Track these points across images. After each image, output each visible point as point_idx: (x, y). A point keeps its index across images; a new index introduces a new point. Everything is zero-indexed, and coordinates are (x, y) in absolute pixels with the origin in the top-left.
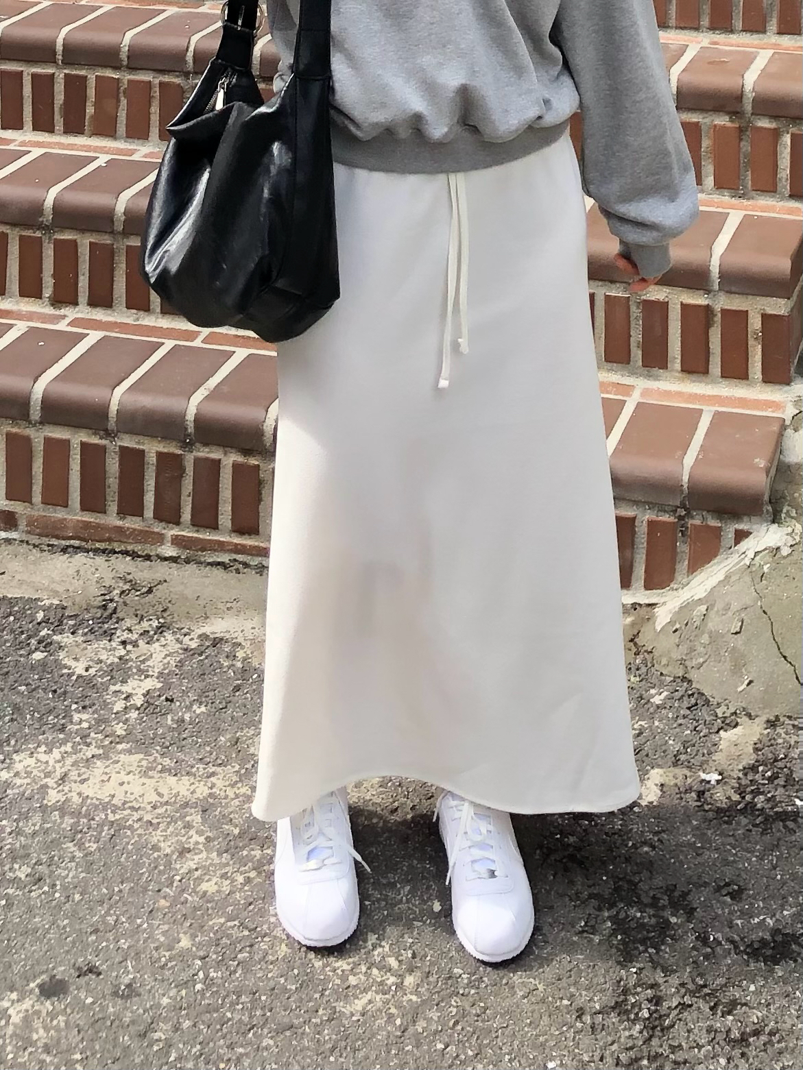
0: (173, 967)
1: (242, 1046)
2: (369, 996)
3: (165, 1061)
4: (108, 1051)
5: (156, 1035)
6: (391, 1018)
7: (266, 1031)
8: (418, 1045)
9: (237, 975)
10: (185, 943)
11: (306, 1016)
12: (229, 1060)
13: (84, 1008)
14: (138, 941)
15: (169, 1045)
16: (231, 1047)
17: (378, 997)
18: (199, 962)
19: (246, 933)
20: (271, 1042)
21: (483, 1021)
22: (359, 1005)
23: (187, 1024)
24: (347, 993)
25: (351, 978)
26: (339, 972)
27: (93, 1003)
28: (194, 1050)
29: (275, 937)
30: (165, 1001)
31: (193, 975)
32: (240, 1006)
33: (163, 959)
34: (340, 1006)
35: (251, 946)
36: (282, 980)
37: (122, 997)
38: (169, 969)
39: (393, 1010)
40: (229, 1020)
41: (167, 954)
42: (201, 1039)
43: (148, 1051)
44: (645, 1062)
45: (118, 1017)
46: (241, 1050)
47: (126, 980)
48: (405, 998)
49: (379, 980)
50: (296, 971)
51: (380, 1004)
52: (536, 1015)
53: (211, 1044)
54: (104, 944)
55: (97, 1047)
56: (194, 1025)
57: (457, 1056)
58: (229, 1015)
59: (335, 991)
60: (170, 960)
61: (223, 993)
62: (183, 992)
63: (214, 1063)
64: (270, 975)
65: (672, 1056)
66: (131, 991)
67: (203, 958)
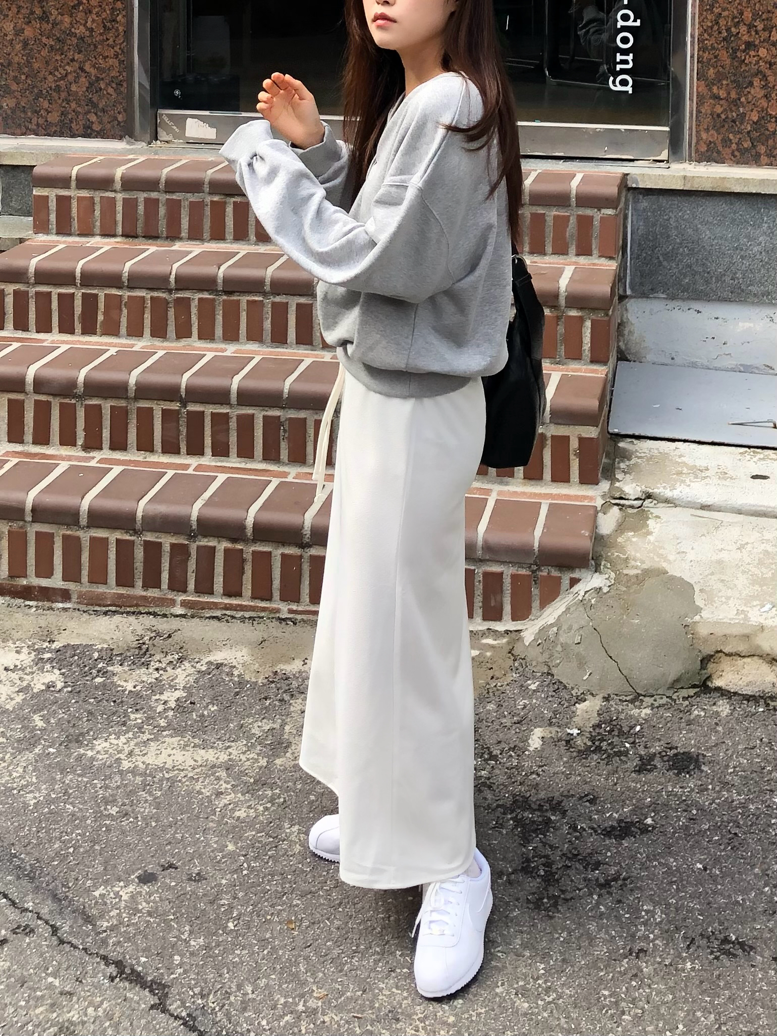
0: (226, 862)
1: (279, 905)
3: (230, 916)
4: (192, 913)
5: (222, 902)
7: (294, 896)
9: (270, 864)
10: (231, 847)
11: (319, 885)
12: (273, 913)
13: (170, 888)
14: (199, 848)
15: (231, 907)
16: (272, 906)
18: (243, 858)
19: (272, 839)
20: (299, 902)
23: (241, 894)
27: (176, 885)
28: (248, 910)
29: (291, 841)
30: (224, 882)
31: (241, 866)
32: (275, 882)
33: (218, 857)
35: (276, 847)
36: (300, 866)
37: (195, 881)
38: (223, 863)
40: (269, 890)
41: (220, 854)
42: (252, 902)
43: (217, 911)
44: (545, 900)
45: (194, 892)
46: (280, 907)
47: (196, 870)
50: (308, 860)
53: (260, 906)
54: (177, 850)
55: (184, 911)
56: (246, 895)
58: (268, 887)
60: (223, 857)
61: (262, 875)
62: (235, 876)
63: (263, 916)
64: (291, 863)
65: (562, 896)
66: (200, 877)
67: (245, 856)
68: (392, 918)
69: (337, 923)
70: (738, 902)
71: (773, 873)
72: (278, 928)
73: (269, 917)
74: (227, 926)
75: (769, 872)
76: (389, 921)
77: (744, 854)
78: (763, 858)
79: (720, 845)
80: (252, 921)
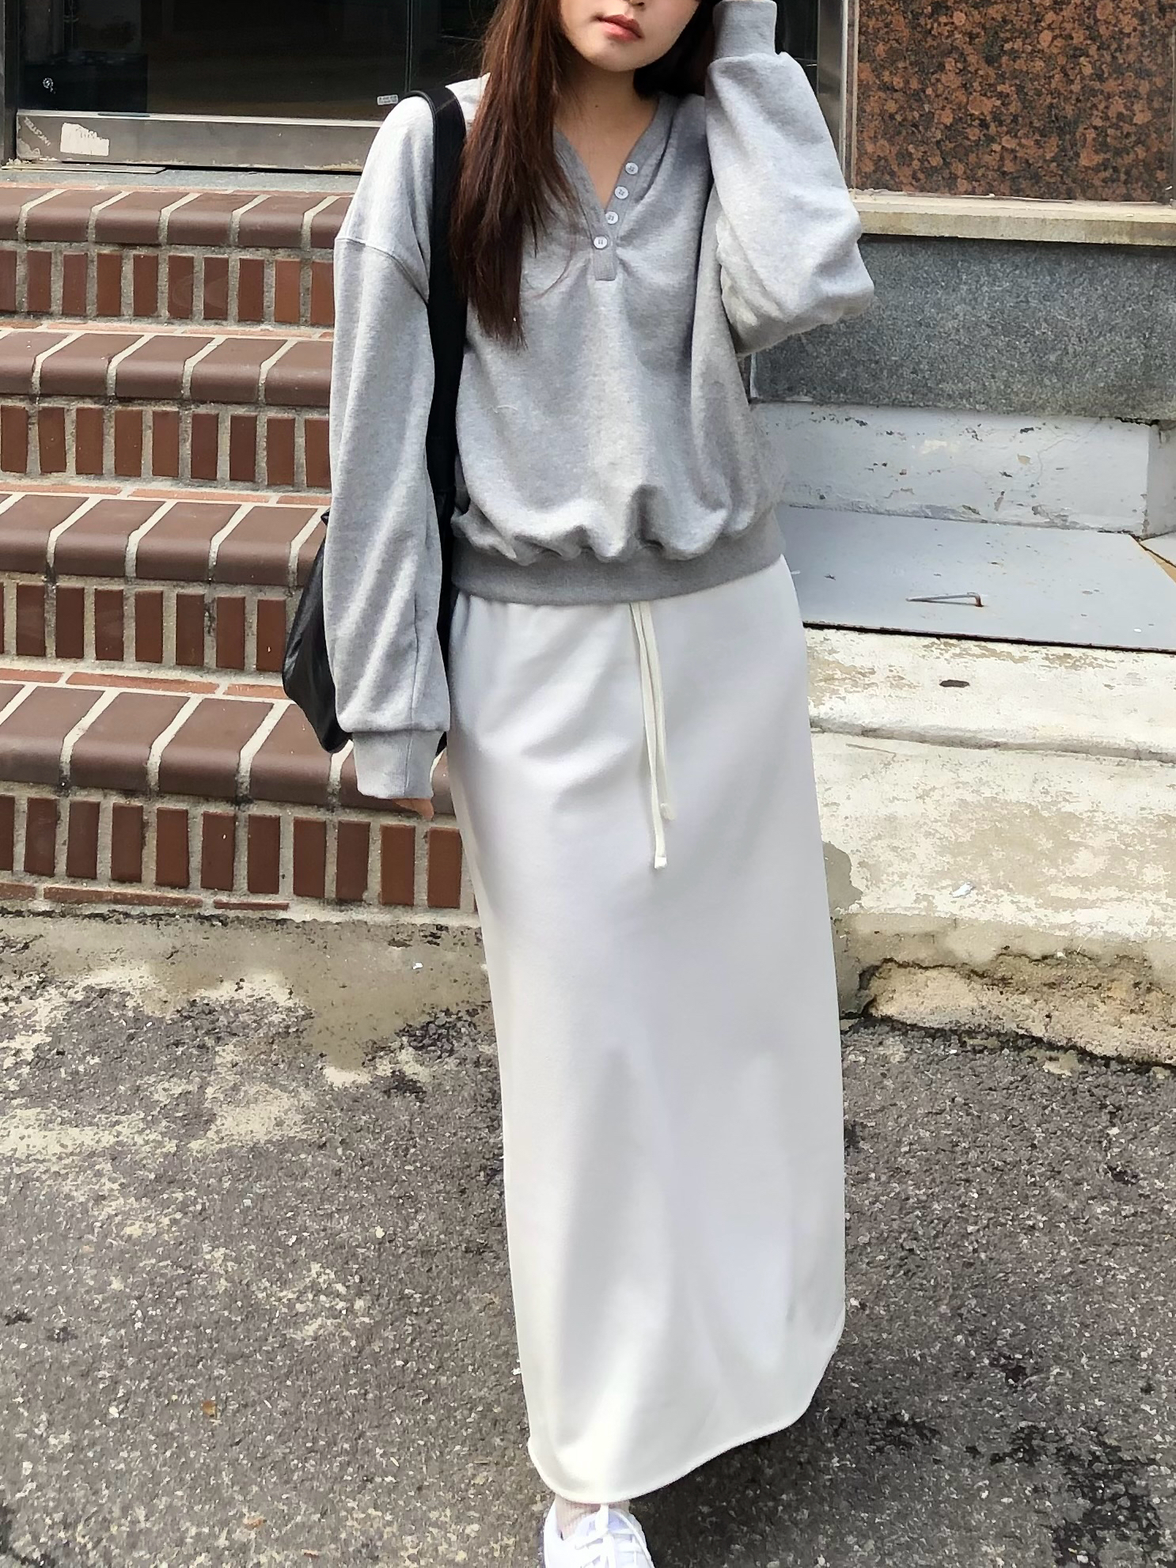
0: (108, 1309)
1: (192, 1378)
2: (319, 1321)
3: (113, 1397)
4: (52, 1392)
5: (101, 1374)
6: (344, 1340)
7: (215, 1362)
8: (376, 1364)
9: (178, 1311)
10: (117, 1285)
11: (256, 1344)
12: (181, 1391)
13: (18, 1353)
14: (67, 1286)
15: (115, 1382)
16: (181, 1379)
17: (329, 1322)
18: (135, 1302)
19: (181, 1271)
20: (223, 1372)
21: (442, 1336)
22: (310, 1330)
23: (131, 1361)
24: (295, 1320)
25: (298, 1306)
26: (285, 1300)
27: (28, 1348)
28: (143, 1385)
29: (213, 1273)
30: (104, 1341)
31: (131, 1315)
32: (185, 1341)
33: (96, 1302)
34: (290, 1333)
35: (188, 1283)
36: (226, 1313)
37: (58, 1340)
38: (104, 1311)
39: (346, 1333)
40: (175, 1354)
41: (100, 1297)
42: (148, 1373)
43: (93, 1389)
45: (56, 1359)
46: (192, 1381)
47: (60, 1323)
48: (357, 1321)
49: (327, 1305)
50: (239, 1303)
51: (332, 1329)
52: (495, 1327)
53: (160, 1379)
54: (30, 1292)
55: (39, 1390)
56: (139, 1361)
57: (419, 1370)
58: (174, 1349)
59: (283, 1319)
60: (104, 1301)
61: (165, 1329)
62: (123, 1332)
63: (166, 1396)
64: (212, 1309)
66: (66, 1334)
67: (138, 1298)
68: (370, 1396)
69: (282, 1404)
70: (913, 1361)
71: (969, 1312)
72: (189, 1415)
73: (174, 1397)
74: (107, 1413)
75: (963, 1311)
76: (365, 1399)
77: (925, 1282)
78: (954, 1289)
79: (888, 1268)
80: (148, 1403)
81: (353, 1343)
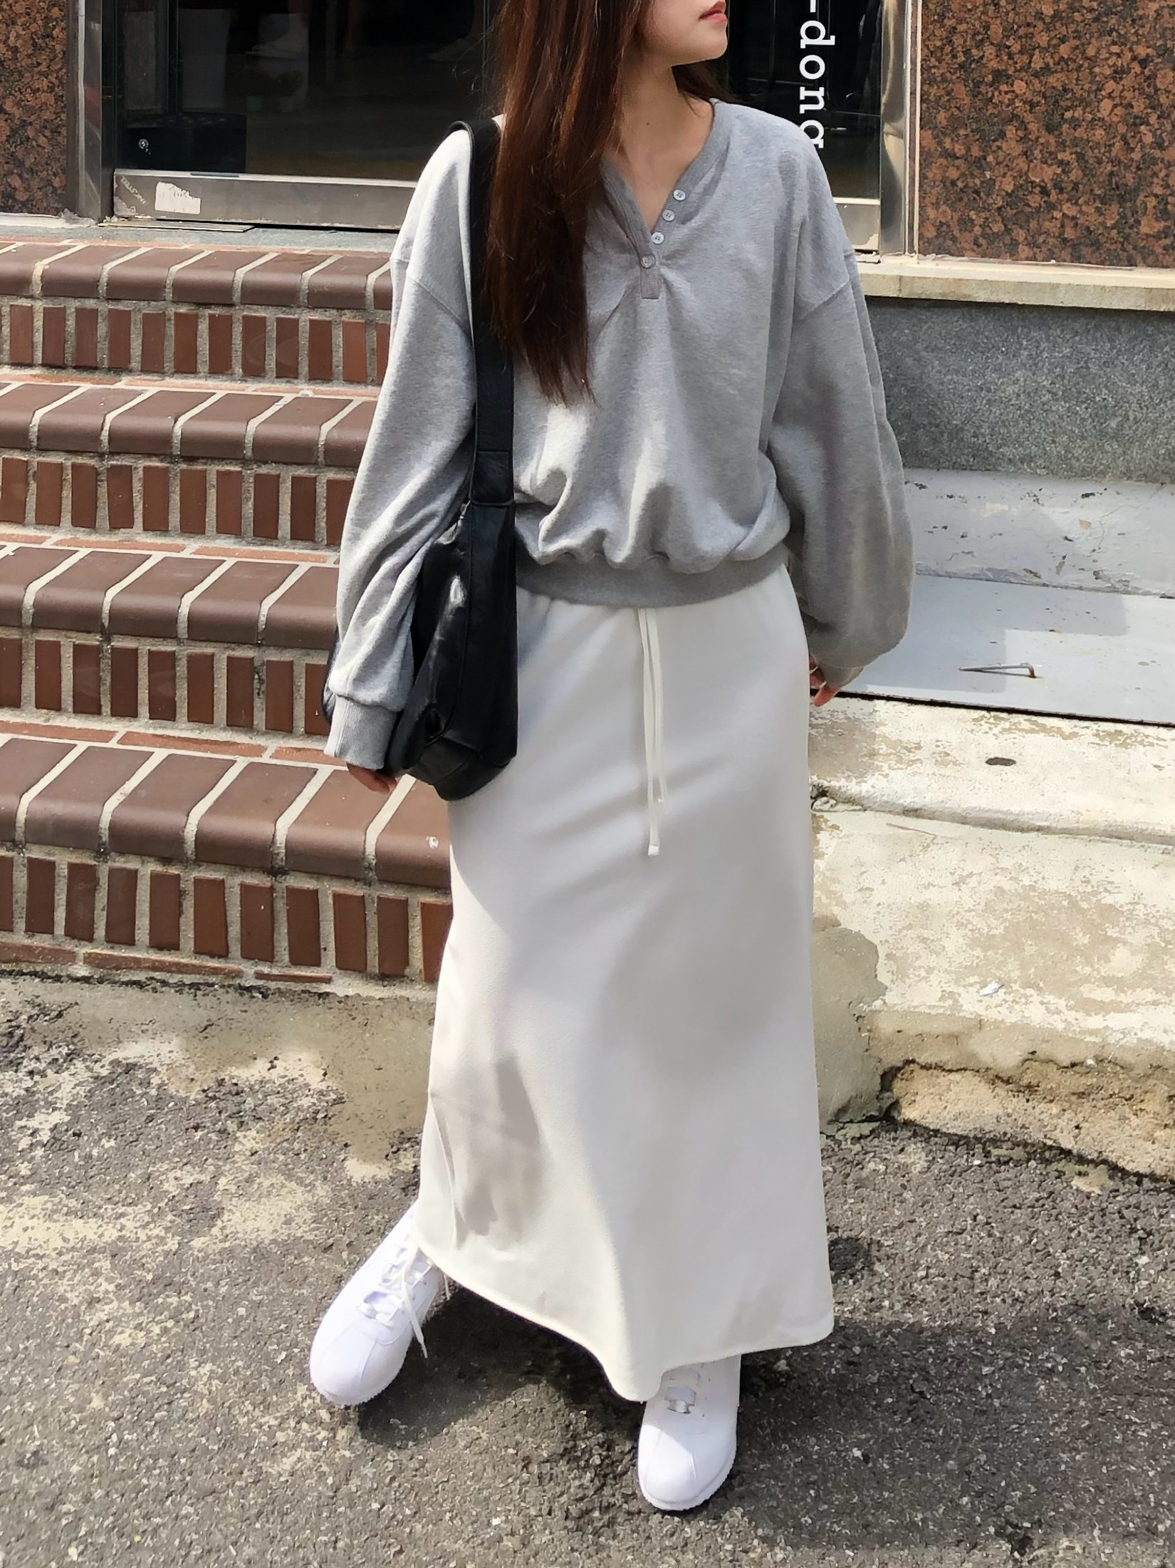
0: (84, 1430)
1: (160, 1516)
2: (298, 1453)
3: (74, 1535)
4: (12, 1528)
5: (65, 1508)
6: (322, 1476)
7: (185, 1497)
8: (351, 1506)
9: (154, 1436)
10: (97, 1403)
11: (230, 1478)
12: (144, 1532)
14: (45, 1403)
15: (78, 1517)
16: (147, 1517)
17: (308, 1454)
18: (112, 1424)
19: (164, 1389)
20: (191, 1510)
21: (423, 1476)
22: (287, 1463)
23: (98, 1494)
24: (273, 1450)
25: (278, 1434)
26: (266, 1427)
28: (106, 1522)
29: (196, 1392)
30: (75, 1469)
31: (106, 1439)
32: (157, 1471)
33: (73, 1423)
34: (266, 1466)
35: (169, 1404)
36: (204, 1440)
37: (27, 1466)
38: (80, 1433)
39: (325, 1468)
40: (145, 1487)
41: (78, 1416)
42: (114, 1510)
43: (55, 1526)
44: (596, 1514)
45: (23, 1489)
46: (158, 1520)
47: (32, 1447)
48: (338, 1454)
49: (309, 1435)
50: (218, 1430)
51: (309, 1462)
52: (479, 1466)
53: (126, 1515)
54: (8, 1408)
56: (108, 1494)
57: (394, 1516)
58: (145, 1481)
59: (262, 1450)
60: (80, 1423)
61: (139, 1457)
62: (95, 1458)
63: (129, 1536)
64: (190, 1435)
65: (625, 1506)
66: (38, 1460)
67: (116, 1419)
68: (340, 1544)
69: (248, 1551)
70: (914, 1523)
71: (978, 1469)
72: (150, 1560)
73: (137, 1538)
74: (67, 1555)
75: (972, 1468)
76: (335, 1548)
77: (933, 1431)
78: (964, 1441)
79: (895, 1413)
80: (108, 1544)
81: (330, 1481)
